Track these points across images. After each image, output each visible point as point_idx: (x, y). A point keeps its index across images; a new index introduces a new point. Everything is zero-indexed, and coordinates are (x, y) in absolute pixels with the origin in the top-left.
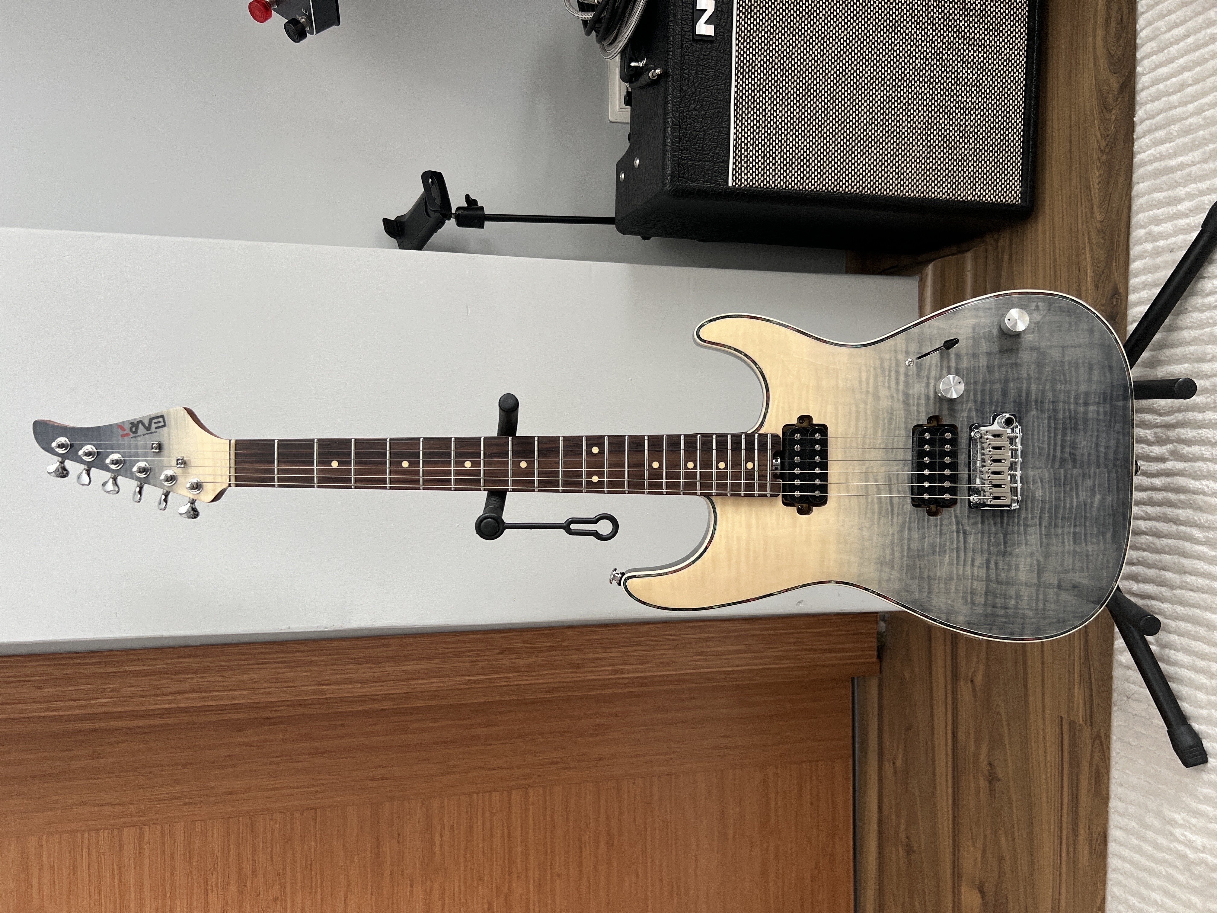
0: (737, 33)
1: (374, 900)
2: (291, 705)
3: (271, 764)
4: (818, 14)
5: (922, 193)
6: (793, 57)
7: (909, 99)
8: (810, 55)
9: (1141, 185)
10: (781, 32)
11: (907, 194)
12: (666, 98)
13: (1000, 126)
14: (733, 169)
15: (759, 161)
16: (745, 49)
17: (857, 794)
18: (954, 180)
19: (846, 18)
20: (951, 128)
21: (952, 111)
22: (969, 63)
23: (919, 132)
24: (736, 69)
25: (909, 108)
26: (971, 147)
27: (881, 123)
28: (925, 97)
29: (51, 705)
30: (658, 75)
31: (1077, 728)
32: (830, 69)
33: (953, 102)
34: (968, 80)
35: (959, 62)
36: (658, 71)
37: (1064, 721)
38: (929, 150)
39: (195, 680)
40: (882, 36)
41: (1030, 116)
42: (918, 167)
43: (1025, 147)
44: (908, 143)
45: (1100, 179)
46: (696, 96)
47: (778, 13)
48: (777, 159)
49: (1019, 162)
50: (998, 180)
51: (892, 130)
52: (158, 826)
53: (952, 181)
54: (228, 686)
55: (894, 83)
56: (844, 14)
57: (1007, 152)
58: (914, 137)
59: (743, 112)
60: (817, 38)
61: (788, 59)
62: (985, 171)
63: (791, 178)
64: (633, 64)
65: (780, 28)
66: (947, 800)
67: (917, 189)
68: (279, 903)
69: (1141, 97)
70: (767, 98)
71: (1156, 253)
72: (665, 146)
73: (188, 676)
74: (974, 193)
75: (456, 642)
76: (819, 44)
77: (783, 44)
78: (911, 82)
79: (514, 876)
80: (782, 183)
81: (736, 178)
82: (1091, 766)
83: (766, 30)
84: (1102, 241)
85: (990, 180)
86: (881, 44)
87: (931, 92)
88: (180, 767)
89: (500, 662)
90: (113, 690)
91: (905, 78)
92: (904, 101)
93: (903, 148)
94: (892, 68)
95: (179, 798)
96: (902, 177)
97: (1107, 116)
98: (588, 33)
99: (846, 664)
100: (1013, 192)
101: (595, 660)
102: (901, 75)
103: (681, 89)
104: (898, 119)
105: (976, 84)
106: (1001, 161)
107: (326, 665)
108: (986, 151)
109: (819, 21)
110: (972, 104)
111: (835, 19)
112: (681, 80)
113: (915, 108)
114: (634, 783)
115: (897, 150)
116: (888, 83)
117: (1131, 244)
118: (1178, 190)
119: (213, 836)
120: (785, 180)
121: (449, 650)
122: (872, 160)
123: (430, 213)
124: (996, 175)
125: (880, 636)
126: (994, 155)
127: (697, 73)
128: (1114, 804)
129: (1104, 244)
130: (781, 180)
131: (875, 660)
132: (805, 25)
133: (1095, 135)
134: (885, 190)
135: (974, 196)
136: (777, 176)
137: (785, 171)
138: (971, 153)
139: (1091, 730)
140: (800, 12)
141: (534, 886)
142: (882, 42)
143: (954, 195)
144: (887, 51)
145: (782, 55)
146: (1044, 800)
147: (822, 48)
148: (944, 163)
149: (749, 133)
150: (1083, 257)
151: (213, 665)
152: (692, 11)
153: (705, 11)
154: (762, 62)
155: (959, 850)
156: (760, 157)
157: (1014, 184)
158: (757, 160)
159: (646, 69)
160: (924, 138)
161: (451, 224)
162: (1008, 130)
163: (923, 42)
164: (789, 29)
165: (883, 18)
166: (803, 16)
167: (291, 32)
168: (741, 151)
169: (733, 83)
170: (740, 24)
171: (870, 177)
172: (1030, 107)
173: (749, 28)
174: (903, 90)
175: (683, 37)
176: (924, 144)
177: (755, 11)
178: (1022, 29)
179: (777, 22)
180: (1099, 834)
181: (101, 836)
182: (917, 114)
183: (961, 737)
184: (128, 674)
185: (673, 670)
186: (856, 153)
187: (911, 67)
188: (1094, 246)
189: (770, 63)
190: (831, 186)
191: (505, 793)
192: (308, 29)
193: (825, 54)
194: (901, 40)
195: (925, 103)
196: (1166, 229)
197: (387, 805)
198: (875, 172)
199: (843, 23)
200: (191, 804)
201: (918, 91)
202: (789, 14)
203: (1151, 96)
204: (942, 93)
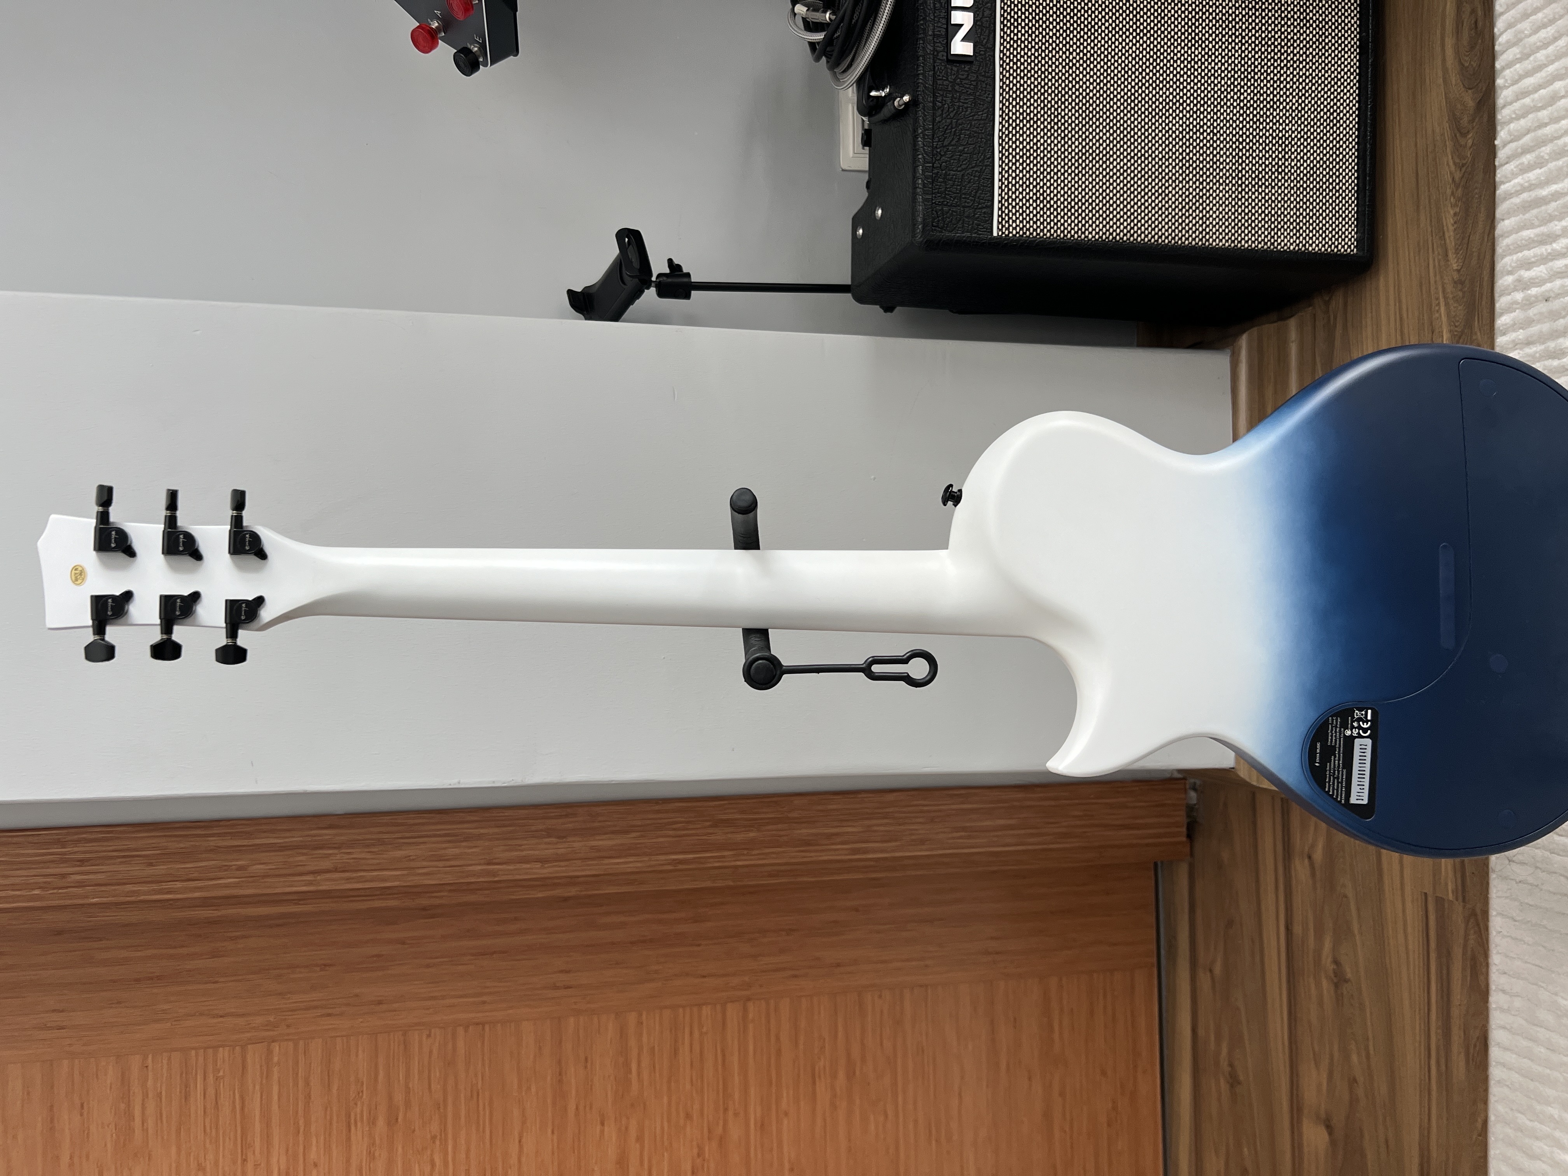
0: (1001, 51)
1: (555, 1140)
2: (454, 891)
3: (428, 966)
4: (1100, 27)
5: (1233, 242)
6: (1070, 78)
7: (1214, 128)
8: (1091, 77)
9: (1507, 222)
10: (1055, 49)
11: (1214, 244)
12: (915, 131)
13: (1328, 159)
14: (999, 216)
15: (1030, 205)
16: (1011, 71)
17: (1164, 1015)
18: (1273, 226)
19: (1135, 30)
20: (1267, 163)
21: (1267, 141)
22: (1288, 83)
23: (1228, 167)
24: (1001, 94)
25: (1215, 138)
26: (1292, 185)
27: (1181, 157)
28: (1234, 125)
29: (165, 886)
30: (906, 104)
31: (1446, 906)
32: (1115, 93)
33: (1268, 131)
34: (1287, 104)
35: (1275, 82)
36: (906, 98)
37: (1430, 899)
38: (1240, 189)
39: (338, 857)
40: (1180, 52)
41: (1366, 146)
42: (1227, 210)
43: (1360, 185)
44: (1214, 181)
45: (1455, 219)
46: (952, 128)
47: (1051, 27)
48: (1052, 202)
49: (1353, 202)
50: (1327, 225)
51: (1194, 165)
52: (291, 1044)
53: (1270, 226)
54: (378, 864)
55: (1195, 109)
56: (1132, 27)
57: (1338, 191)
58: (1221, 174)
59: (1009, 147)
60: (1099, 56)
61: (1063, 81)
62: (1311, 214)
63: (1070, 225)
64: (873, 93)
65: (1054, 45)
66: (1281, 1013)
67: (1227, 238)
68: (438, 1142)
69: (1502, 115)
70: (1039, 130)
71: (1528, 303)
72: (915, 188)
73: (331, 852)
74: (1298, 241)
75: (658, 812)
76: (1102, 63)
77: (1057, 63)
78: (1216, 106)
79: (731, 1113)
80: (1059, 231)
81: (1003, 226)
82: (1464, 953)
83: (1037, 47)
84: (1460, 294)
85: (1318, 225)
86: (1179, 62)
87: (1241, 119)
88: (318, 969)
89: (713, 837)
90: (240, 868)
91: (1209, 103)
92: (1209, 131)
93: (1208, 187)
94: (1192, 91)
95: (316, 1007)
96: (1208, 223)
97: (1462, 141)
98: (817, 59)
99: (1147, 845)
100: (1347, 239)
101: (830, 836)
102: (1203, 99)
103: (934, 120)
104: (1201, 152)
105: (1297, 108)
106: (1331, 201)
107: (498, 839)
108: (1312, 190)
109: (1101, 35)
110: (1293, 132)
111: (1121, 33)
112: (934, 108)
113: (1222, 139)
114: (880, 997)
115: (1201, 190)
116: (1188, 108)
117: (1496, 295)
118: (1552, 224)
119: (357, 1056)
120: (1062, 228)
121: (649, 822)
122: (1170, 202)
123: (627, 279)
124: (1324, 218)
125: (1190, 809)
126: (1322, 194)
127: (952, 101)
128: (1496, 999)
129: (1463, 297)
130: (1058, 228)
131: (1184, 839)
132: (1084, 40)
133: (1448, 164)
134: (1187, 239)
135: (1298, 245)
136: (1052, 224)
137: (1063, 217)
138: (1292, 192)
139: (1464, 907)
140: (1078, 25)
141: (755, 1124)
142: (1180, 59)
143: (1273, 244)
144: (1185, 69)
145: (1057, 77)
146: (1406, 1003)
147: (1105, 67)
148: (1260, 204)
149: (1018, 171)
150: (1437, 315)
151: (359, 837)
152: (945, 26)
153: (961, 25)
154: (1032, 86)
155: (1297, 1075)
156: (1031, 201)
157: (1347, 230)
158: (1028, 205)
159: (890, 97)
160: (1234, 175)
161: (650, 293)
162: (1338, 163)
163: (1230, 58)
164: (1064, 46)
165: (1180, 30)
166: (1081, 29)
167: (461, 64)
168: (1007, 194)
169: (997, 112)
170: (1005, 40)
171: (1167, 223)
172: (1366, 135)
173: (1015, 46)
174: (1206, 117)
175: (935, 58)
176: (1234, 182)
177: (1023, 24)
178: (1353, 40)
179: (1050, 37)
180: (1478, 1038)
181: (220, 1055)
182: (1225, 146)
183: (1297, 929)
184: (258, 848)
185: (926, 850)
186: (1150, 194)
187: (1216, 89)
188: (1451, 302)
189: (1042, 87)
190: (1119, 234)
191: (718, 1007)
192: (481, 60)
193: (1110, 75)
194: (1203, 56)
195: (1234, 132)
196: (1539, 274)
197: (572, 1020)
198: (1174, 217)
199: (1131, 37)
200: (329, 1015)
201: (1225, 118)
202: (1065, 28)
203: (1515, 113)
204: (1255, 119)
